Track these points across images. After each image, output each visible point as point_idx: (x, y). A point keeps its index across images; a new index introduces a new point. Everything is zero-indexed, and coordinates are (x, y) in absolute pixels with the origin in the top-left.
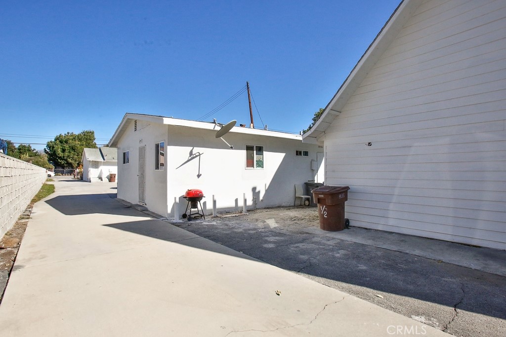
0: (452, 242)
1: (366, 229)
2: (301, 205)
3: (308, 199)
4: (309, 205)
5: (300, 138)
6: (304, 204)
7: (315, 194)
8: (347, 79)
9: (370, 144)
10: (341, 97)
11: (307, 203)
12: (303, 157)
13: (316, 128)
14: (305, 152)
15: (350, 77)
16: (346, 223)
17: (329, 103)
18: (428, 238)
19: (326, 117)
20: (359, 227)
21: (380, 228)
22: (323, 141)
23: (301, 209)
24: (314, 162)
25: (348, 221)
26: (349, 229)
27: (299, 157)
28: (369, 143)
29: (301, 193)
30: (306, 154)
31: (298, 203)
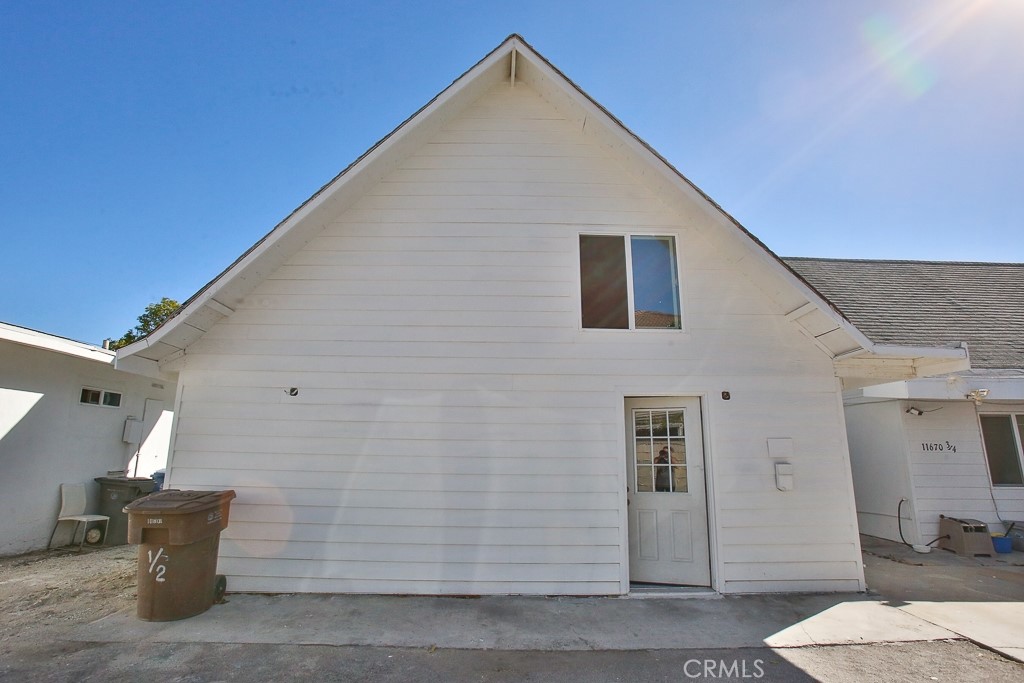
0: (438, 596)
1: (269, 595)
2: (73, 544)
3: (99, 525)
4: (100, 542)
5: (106, 357)
6: (86, 540)
7: (135, 516)
8: (263, 239)
9: (293, 392)
10: (241, 276)
11: (95, 535)
12: (102, 407)
13: (165, 337)
14: (111, 394)
15: (269, 238)
16: (218, 588)
17: (211, 283)
18: (398, 595)
19: (196, 313)
20: (251, 594)
21: (303, 587)
22: (177, 374)
23: (71, 557)
24: (134, 423)
25: (222, 580)
26: (224, 602)
27: (90, 406)
28: (293, 390)
29: (77, 511)
30: (113, 399)
31: (63, 537)
